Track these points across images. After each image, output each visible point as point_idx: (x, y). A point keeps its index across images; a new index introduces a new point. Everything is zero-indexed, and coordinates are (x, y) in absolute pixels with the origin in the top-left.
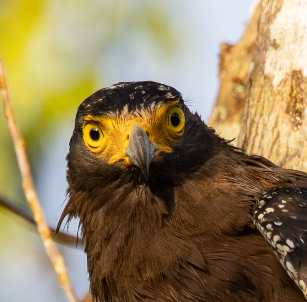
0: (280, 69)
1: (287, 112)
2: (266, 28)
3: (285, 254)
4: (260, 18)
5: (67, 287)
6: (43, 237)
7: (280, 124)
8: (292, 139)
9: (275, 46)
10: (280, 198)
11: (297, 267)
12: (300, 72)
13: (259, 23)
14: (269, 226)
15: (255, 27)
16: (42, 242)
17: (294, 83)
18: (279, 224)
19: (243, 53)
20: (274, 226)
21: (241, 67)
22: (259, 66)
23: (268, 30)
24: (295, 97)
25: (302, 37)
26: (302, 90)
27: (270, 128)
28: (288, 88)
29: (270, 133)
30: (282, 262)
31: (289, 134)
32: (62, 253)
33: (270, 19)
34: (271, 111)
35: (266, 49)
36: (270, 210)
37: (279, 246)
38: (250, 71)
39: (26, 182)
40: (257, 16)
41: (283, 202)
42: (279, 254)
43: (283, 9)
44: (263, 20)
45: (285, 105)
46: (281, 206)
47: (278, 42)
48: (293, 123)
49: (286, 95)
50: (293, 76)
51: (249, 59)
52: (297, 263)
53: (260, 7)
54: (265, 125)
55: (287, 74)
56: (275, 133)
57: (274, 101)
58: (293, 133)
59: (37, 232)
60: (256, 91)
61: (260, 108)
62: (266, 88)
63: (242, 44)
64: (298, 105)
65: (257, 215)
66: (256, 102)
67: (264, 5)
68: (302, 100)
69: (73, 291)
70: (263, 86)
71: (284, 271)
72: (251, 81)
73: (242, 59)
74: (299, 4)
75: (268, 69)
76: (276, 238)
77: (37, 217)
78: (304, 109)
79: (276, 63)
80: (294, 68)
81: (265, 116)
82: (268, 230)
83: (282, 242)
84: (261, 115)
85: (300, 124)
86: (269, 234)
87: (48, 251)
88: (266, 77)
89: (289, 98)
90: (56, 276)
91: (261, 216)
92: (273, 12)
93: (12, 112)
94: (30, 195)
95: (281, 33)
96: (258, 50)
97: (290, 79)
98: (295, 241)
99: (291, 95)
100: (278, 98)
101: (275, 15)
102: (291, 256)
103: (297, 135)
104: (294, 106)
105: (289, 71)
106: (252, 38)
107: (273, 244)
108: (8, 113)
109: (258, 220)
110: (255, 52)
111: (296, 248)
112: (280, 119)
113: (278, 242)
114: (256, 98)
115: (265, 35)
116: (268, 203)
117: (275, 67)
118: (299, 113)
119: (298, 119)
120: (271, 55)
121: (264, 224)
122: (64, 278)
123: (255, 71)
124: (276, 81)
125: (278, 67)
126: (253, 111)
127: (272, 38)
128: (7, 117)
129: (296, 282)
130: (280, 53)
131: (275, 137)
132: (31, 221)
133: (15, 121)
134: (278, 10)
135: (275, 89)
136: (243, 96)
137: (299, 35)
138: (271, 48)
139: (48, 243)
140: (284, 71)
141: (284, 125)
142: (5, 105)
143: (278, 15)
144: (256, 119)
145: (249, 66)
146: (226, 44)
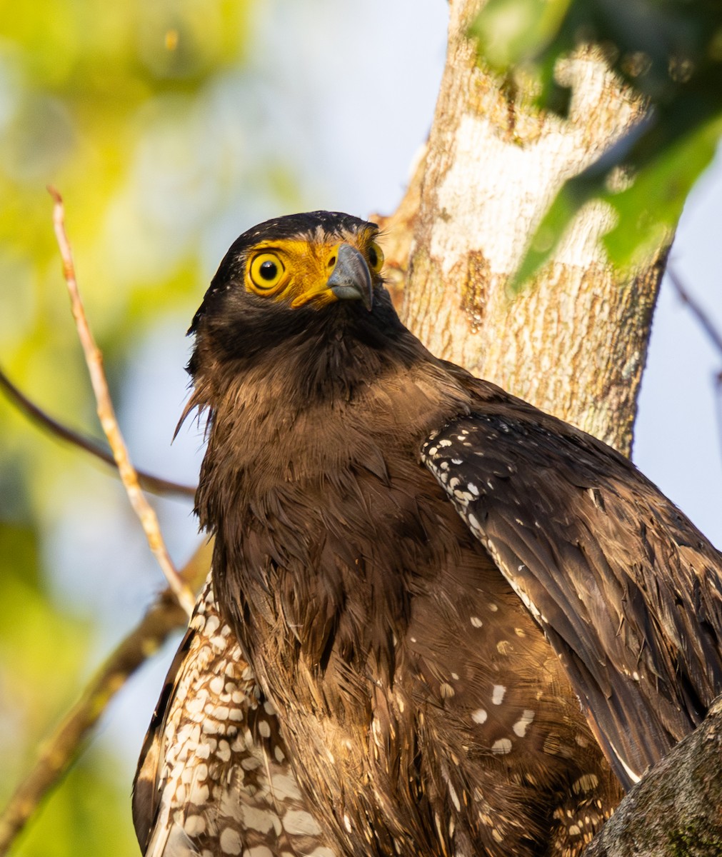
0: (452, 249)
1: (462, 308)
2: (432, 192)
3: (466, 503)
4: (424, 179)
5: (160, 552)
6: (126, 483)
7: (452, 325)
8: (469, 345)
9: (445, 217)
10: (460, 426)
11: (483, 521)
12: (480, 252)
13: (422, 186)
14: (444, 465)
15: (417, 191)
16: (125, 491)
17: (472, 269)
18: (459, 462)
19: (402, 227)
20: (451, 465)
21: (399, 246)
22: (422, 245)
23: (436, 195)
24: (473, 288)
25: (482, 205)
26: (483, 278)
27: (438, 330)
28: (464, 275)
29: (439, 337)
30: (462, 514)
31: (466, 339)
32: (152, 505)
33: (437, 182)
34: (441, 306)
35: (432, 221)
36: (445, 443)
37: (458, 492)
38: (411, 253)
39: (103, 407)
40: (420, 176)
41: (464, 432)
42: (459, 504)
43: (456, 167)
44: (428, 182)
45: (459, 298)
46: (461, 438)
47: (448, 212)
48: (471, 323)
49: (461, 285)
50: (470, 258)
51: (410, 234)
52: (483, 515)
53: (424, 164)
54: (432, 327)
55: (462, 256)
56: (446, 338)
57: (444, 293)
58: (470, 337)
59: (118, 476)
60: (418, 279)
61: (425, 303)
62: (433, 276)
63: (399, 216)
64: (478, 299)
65: (428, 448)
66: (419, 294)
67: (429, 161)
68: (482, 292)
69: (168, 557)
70: (428, 273)
71: (465, 527)
72: (412, 265)
73: (399, 236)
74: (478, 159)
75: (435, 250)
76: (454, 481)
77: (119, 456)
78: (485, 304)
79: (446, 241)
80: (471, 248)
81: (432, 314)
82: (443, 471)
83: (462, 487)
84: (427, 313)
85: (481, 325)
86: (444, 476)
87: (134, 503)
88: (432, 261)
89: (465, 289)
90: (147, 536)
91: (433, 451)
92: (442, 170)
93: (82, 310)
94: (109, 425)
95: (453, 199)
96: (422, 223)
97: (465, 262)
98: (480, 485)
99: (467, 284)
100: (450, 288)
101: (444, 174)
102: (475, 506)
103: (476, 340)
104: (472, 300)
105: (465, 252)
106: (413, 207)
107: (450, 490)
108: (77, 312)
109: (428, 456)
110: (417, 226)
111: (482, 496)
112: (452, 318)
113: (456, 487)
114: (420, 288)
115: (432, 202)
116: (443, 435)
117: (445, 247)
118: (479, 309)
119: (478, 317)
120: (439, 230)
121: (437, 462)
122: (156, 539)
123: (417, 252)
124: (446, 266)
125: (449, 246)
126: (415, 307)
127: (441, 206)
128: (75, 318)
129: (484, 542)
130: (453, 226)
131: (446, 343)
132: (111, 461)
133: (86, 324)
134: (449, 167)
135: (445, 276)
136: (401, 286)
137: (478, 202)
138: (439, 220)
139: (134, 492)
140: (457, 252)
141: (458, 327)
142: (72, 301)
143: (449, 174)
144: (420, 319)
145: (410, 245)
146: (378, 215)
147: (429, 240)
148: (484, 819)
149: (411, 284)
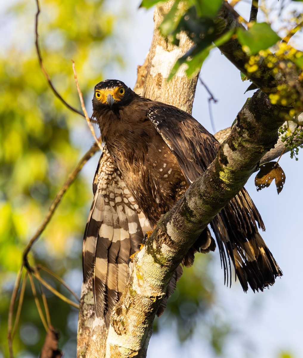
0: (155, 73)
1: (157, 85)
2: (150, 61)
3: (157, 125)
4: (149, 58)
5: (94, 135)
6: (87, 121)
7: (155, 88)
8: (158, 93)
9: (153, 66)
10: (155, 109)
11: (160, 129)
12: (160, 73)
13: (148, 60)
14: (152, 117)
15: (147, 61)
16: (87, 122)
17: (159, 77)
18: (155, 117)
19: (144, 68)
20: (153, 117)
21: (144, 72)
22: (148, 72)
23: (151, 62)
24: (159, 81)
25: (161, 64)
26: (161, 79)
27: (152, 89)
28: (157, 78)
29: (152, 91)
30: (156, 128)
31: (157, 91)
32: (93, 125)
33: (151, 59)
34: (152, 85)
35: (150, 67)
36: (152, 113)
37: (155, 123)
38: (146, 73)
39: (83, 105)
40: (148, 58)
41: (156, 111)
42: (155, 125)
43: (155, 56)
44: (150, 59)
45: (156, 83)
46: (155, 112)
47: (154, 65)
48: (159, 88)
49: (156, 80)
50: (158, 75)
51: (146, 70)
52: (160, 128)
53: (149, 55)
54: (150, 89)
55: (157, 74)
56: (153, 91)
57: (153, 82)
58: (158, 91)
59: (86, 119)
60: (148, 79)
61: (149, 84)
62: (151, 78)
63: (144, 66)
64: (160, 83)
65: (149, 114)
66: (148, 82)
67: (150, 55)
68: (161, 82)
69: (96, 136)
70: (150, 78)
71: (156, 130)
72: (146, 76)
73: (144, 70)
74: (160, 54)
75: (151, 73)
76: (154, 121)
77: (86, 115)
78: (161, 84)
79: (153, 71)
80: (159, 73)
81: (150, 86)
82: (152, 119)
83: (156, 122)
84: (149, 86)
85: (160, 88)
86: (152, 120)
87: (89, 125)
88: (151, 75)
89: (157, 81)
90: (91, 132)
91: (150, 115)
92: (152, 56)
93: (78, 85)
94: (84, 109)
95: (155, 63)
96: (148, 67)
97: (157, 76)
98: (159, 122)
99: (158, 80)
100: (154, 81)
101: (153, 57)
102: (158, 126)
103: (159, 92)
104: (159, 83)
105: (157, 73)
106: (147, 64)
107: (153, 123)
108: (77, 85)
109: (149, 116)
110: (147, 68)
111: (160, 124)
112: (155, 87)
113: (154, 122)
114: (148, 81)
115: (150, 63)
116: (152, 111)
117: (153, 72)
118: (160, 85)
119: (160, 87)
120: (152, 69)
121: (150, 117)
122: (93, 132)
123: (147, 73)
124: (153, 76)
125: (154, 72)
126: (147, 85)
127: (152, 64)
128: (77, 87)
129: (160, 133)
130: (155, 68)
131: (153, 92)
132: (84, 116)
133: (79, 88)
134: (154, 56)
135: (153, 78)
136: (144, 80)
137: (160, 63)
138: (152, 67)
139: (89, 122)
140: (156, 73)
141: (156, 89)
142: (76, 83)
143: (154, 57)
144: (148, 87)
145: (146, 72)
146: (139, 66)
147: (150, 71)
148: (162, 191)
149: (146, 80)
